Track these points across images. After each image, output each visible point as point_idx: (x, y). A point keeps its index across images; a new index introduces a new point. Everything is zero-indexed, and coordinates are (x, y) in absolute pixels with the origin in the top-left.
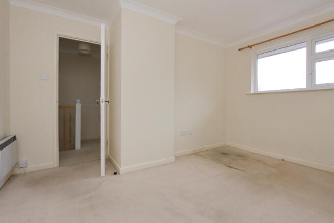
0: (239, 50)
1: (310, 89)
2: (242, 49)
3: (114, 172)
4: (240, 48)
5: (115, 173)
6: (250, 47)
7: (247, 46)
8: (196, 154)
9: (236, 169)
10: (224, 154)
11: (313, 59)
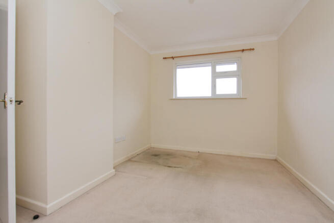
0: (164, 58)
1: (213, 97)
2: (166, 58)
3: (33, 216)
4: (165, 57)
5: (36, 217)
6: (173, 58)
7: (171, 56)
8: (130, 160)
9: (175, 167)
10: (156, 155)
11: (216, 76)
